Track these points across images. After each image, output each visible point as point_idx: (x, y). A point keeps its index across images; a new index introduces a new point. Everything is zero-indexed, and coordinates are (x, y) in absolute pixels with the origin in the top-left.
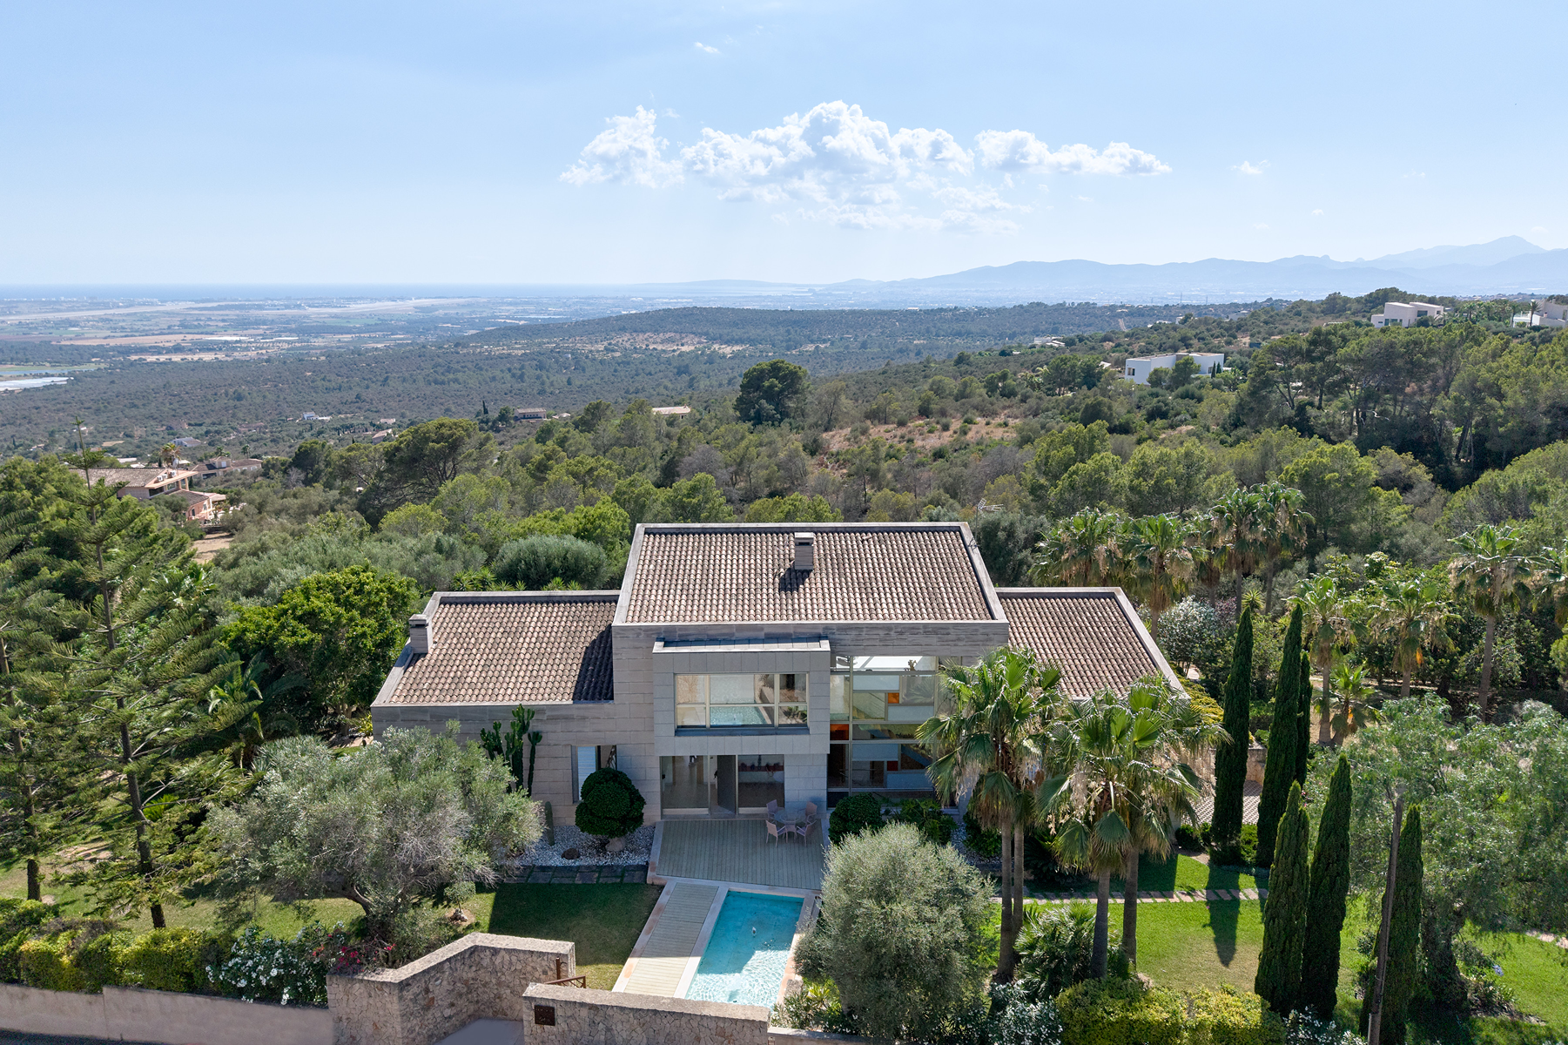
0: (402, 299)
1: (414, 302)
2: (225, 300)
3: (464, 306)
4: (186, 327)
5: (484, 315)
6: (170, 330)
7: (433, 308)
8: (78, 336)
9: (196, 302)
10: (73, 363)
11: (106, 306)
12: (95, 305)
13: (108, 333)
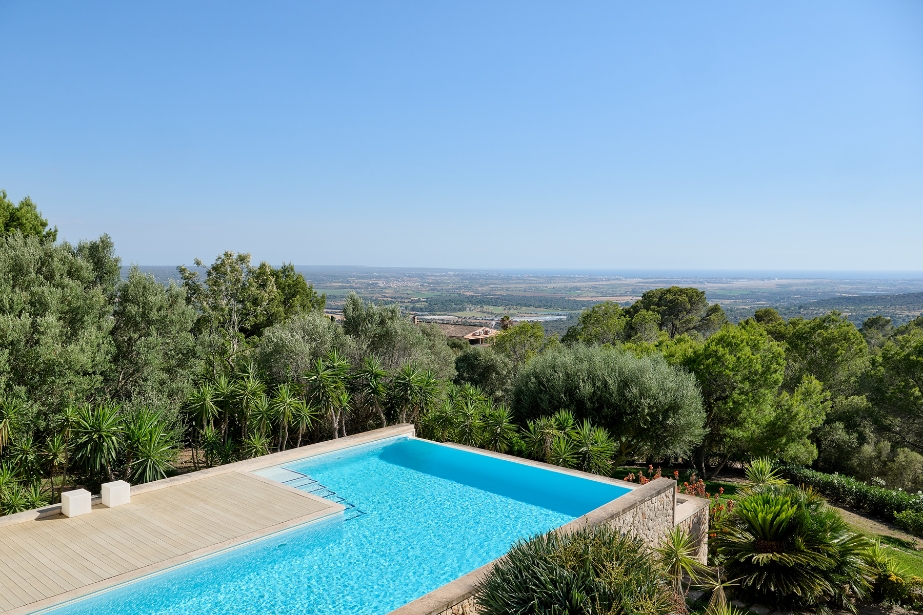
0: (769, 279)
1: (777, 281)
2: (659, 278)
3: (812, 284)
4: (634, 293)
5: (826, 290)
6: (625, 294)
7: (790, 285)
8: (579, 296)
9: (644, 279)
10: (572, 309)
11: (596, 280)
12: (591, 280)
13: (594, 294)
